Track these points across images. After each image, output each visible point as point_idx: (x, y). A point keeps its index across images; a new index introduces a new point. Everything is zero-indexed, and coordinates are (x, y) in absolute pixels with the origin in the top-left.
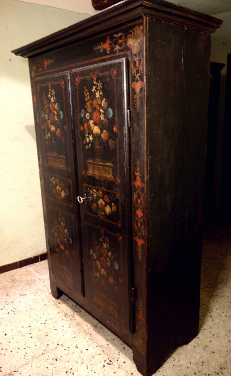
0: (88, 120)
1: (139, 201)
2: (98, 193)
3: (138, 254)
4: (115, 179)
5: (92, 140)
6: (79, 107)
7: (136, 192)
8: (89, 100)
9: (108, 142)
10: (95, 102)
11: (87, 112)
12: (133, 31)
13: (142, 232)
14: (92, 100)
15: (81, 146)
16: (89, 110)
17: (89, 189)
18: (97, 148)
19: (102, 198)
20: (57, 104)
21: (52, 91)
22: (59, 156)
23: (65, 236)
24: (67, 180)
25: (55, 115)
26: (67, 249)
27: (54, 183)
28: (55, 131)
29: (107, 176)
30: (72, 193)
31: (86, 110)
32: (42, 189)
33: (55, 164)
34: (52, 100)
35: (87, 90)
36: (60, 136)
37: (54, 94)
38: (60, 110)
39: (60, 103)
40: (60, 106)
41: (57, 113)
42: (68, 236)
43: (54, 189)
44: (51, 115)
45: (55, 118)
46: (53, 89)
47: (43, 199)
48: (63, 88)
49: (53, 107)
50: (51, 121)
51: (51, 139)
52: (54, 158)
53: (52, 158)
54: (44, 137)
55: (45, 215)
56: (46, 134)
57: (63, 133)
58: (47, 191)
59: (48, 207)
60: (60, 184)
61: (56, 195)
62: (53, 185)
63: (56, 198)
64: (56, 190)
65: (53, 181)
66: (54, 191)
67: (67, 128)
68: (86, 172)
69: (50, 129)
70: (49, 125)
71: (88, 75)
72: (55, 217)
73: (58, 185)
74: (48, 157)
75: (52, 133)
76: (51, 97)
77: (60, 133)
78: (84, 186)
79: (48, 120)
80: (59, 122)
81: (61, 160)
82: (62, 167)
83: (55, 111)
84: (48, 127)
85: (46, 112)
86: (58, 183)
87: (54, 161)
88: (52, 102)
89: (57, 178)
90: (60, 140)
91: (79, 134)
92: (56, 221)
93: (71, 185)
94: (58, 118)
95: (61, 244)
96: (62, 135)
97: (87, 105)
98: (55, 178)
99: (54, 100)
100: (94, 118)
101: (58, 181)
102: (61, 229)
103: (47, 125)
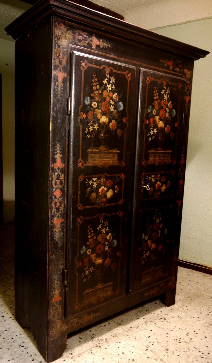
0: (155, 116)
1: (181, 174)
2: (157, 177)
4: (172, 161)
5: (156, 132)
6: (146, 104)
7: (180, 168)
8: (157, 100)
9: (169, 134)
10: (162, 102)
11: (155, 109)
14: (161, 100)
15: (144, 138)
16: (156, 107)
17: (147, 177)
18: (160, 139)
19: (160, 181)
20: (117, 93)
21: (111, 78)
22: (109, 151)
23: (107, 243)
24: (119, 175)
25: (111, 104)
26: (107, 257)
27: (95, 185)
28: (107, 123)
29: (166, 161)
30: (123, 188)
31: (153, 107)
32: (55, 204)
33: (100, 162)
34: (109, 87)
35: (156, 91)
36: (115, 128)
37: (114, 82)
38: (120, 100)
39: (122, 95)
40: (120, 96)
41: (115, 103)
42: (112, 240)
43: (95, 192)
44: (103, 104)
45: (110, 108)
46: (113, 77)
47: (55, 219)
48: (129, 80)
49: (108, 96)
50: (102, 111)
51: (98, 131)
52: (101, 154)
53: (97, 154)
54: (85, 130)
55: (57, 240)
56: (90, 125)
57: (119, 125)
58: (79, 200)
59: (78, 221)
60: (106, 183)
61: (96, 199)
62: (93, 187)
63: (97, 203)
64: (98, 192)
65: (94, 183)
66: (94, 195)
67: (127, 120)
68: (146, 162)
69: (99, 120)
70: (98, 116)
71: (160, 79)
72: (91, 229)
73: (102, 186)
74: (89, 154)
75: (102, 125)
76: (108, 84)
77: (114, 125)
78: (143, 175)
79: (96, 108)
80: (116, 113)
81: (111, 155)
82: (112, 163)
83: (111, 101)
84: (95, 117)
85: (95, 99)
86: (102, 184)
87: (100, 157)
88: (108, 90)
89: (101, 178)
90: (114, 133)
91: (144, 127)
92: (91, 233)
93: (123, 180)
94: (114, 109)
95: (98, 258)
96: (118, 128)
97: (155, 103)
98: (99, 178)
99: (112, 89)
100: (160, 114)
101: (104, 180)
102: (100, 238)
103: (94, 114)
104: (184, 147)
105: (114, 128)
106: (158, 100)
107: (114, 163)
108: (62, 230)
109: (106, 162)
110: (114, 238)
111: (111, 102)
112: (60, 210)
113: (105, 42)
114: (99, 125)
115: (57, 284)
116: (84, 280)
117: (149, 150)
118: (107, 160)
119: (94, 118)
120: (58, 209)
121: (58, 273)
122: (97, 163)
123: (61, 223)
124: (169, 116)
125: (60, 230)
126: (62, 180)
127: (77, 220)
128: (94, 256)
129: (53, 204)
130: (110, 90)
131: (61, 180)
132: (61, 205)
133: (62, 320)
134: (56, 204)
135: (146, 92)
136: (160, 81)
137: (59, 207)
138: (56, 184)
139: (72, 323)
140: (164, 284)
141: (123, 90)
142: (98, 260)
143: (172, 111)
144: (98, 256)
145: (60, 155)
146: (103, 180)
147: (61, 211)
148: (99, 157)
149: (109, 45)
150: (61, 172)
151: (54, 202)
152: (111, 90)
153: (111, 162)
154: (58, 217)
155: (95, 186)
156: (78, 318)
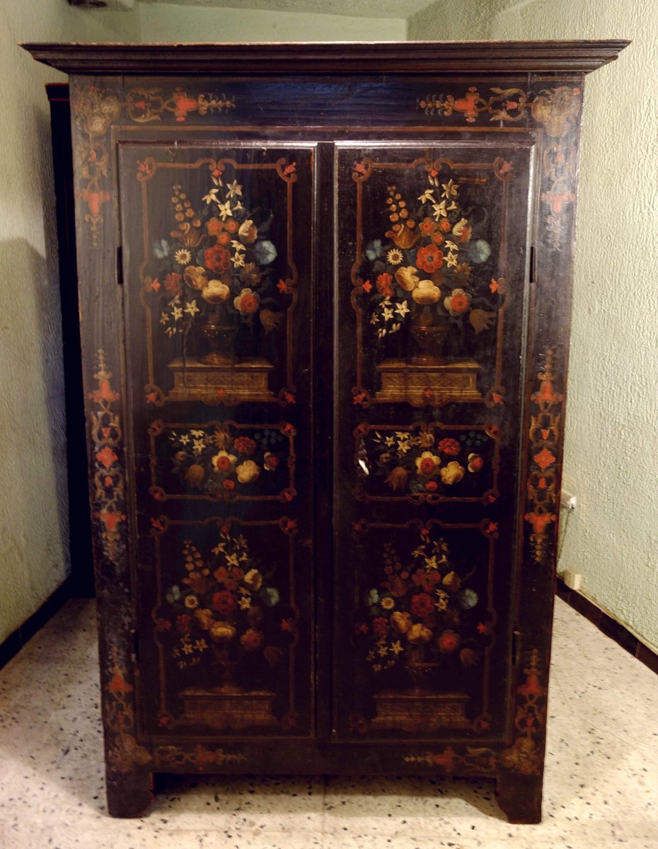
0: (397, 267)
1: (546, 433)
2: (418, 440)
3: (534, 548)
4: (483, 395)
5: (406, 314)
6: (360, 236)
7: (536, 416)
8: (402, 221)
9: (466, 316)
10: (426, 227)
11: (395, 247)
12: (553, 93)
13: (551, 497)
14: (418, 221)
15: (359, 330)
16: (403, 242)
17: (379, 436)
18: (424, 332)
19: (434, 449)
20: (251, 221)
21: (229, 186)
22: (237, 366)
23: (244, 591)
24: (275, 426)
25: (233, 251)
26: (248, 627)
27: (199, 446)
28: (224, 297)
29: (456, 393)
30: (294, 460)
31: (388, 243)
32: (102, 479)
33: (212, 391)
34: (226, 210)
35: (398, 197)
36: (252, 309)
37: (240, 194)
38: (262, 237)
39: (269, 222)
40: (262, 227)
41: (245, 246)
42: (262, 587)
43: (198, 464)
44: (210, 251)
45: (232, 259)
46: (235, 181)
47: (104, 511)
48: (290, 182)
49: (224, 230)
50: (206, 269)
51: (200, 319)
52: (211, 374)
53: (198, 374)
54: (161, 317)
55: (111, 558)
56: (173, 305)
57: (268, 300)
58: (154, 479)
59: (155, 525)
60: (233, 444)
61: (204, 480)
62: (194, 452)
63: (207, 490)
64: (210, 465)
65: (196, 442)
66: (197, 470)
67: (295, 286)
68: (373, 395)
69: (201, 292)
70: (196, 281)
71: (409, 162)
72: (194, 549)
73: (222, 449)
74: (175, 373)
75: (211, 302)
76: (219, 202)
77: (251, 301)
78: (360, 432)
79: (189, 264)
80: (254, 271)
81: (246, 376)
82: (250, 395)
83: (234, 242)
84: (186, 285)
85: (183, 243)
86: (220, 444)
87: (208, 381)
88: (222, 217)
89: (218, 431)
90: (249, 320)
91: (354, 300)
92: (195, 559)
93: (291, 440)
94: (246, 261)
95: (219, 623)
96: (262, 307)
97: (396, 232)
98: (210, 431)
99: (233, 212)
100: (419, 261)
101: (225, 438)
102: (221, 575)
103: (183, 279)
104: (550, 352)
105: (249, 308)
106: (408, 223)
107: (257, 395)
108: (121, 539)
109: (228, 392)
110: (268, 583)
111: (233, 244)
112: (115, 493)
113: (214, 99)
114: (201, 302)
115: (118, 654)
116: (182, 665)
117: (379, 363)
118: (232, 389)
119: (183, 288)
120: (109, 491)
121: (120, 631)
122: (202, 395)
123: (120, 524)
124: (459, 262)
125: (118, 537)
126: (115, 427)
127: (152, 523)
128: (207, 615)
129: (96, 479)
130: (228, 217)
131: (113, 429)
132: (116, 484)
133: (135, 736)
134: (104, 479)
135: (354, 206)
136: (413, 165)
137: (111, 487)
138: (100, 436)
139: (162, 752)
140: (483, 750)
141: (271, 211)
142: (221, 626)
143: (472, 247)
144: (219, 617)
145: (107, 373)
146: (221, 436)
147: (118, 496)
148: (207, 379)
149: (228, 103)
150: (111, 410)
151: (97, 475)
152: (230, 214)
153: (245, 393)
154: (110, 509)
155: (200, 449)
156: (181, 748)
